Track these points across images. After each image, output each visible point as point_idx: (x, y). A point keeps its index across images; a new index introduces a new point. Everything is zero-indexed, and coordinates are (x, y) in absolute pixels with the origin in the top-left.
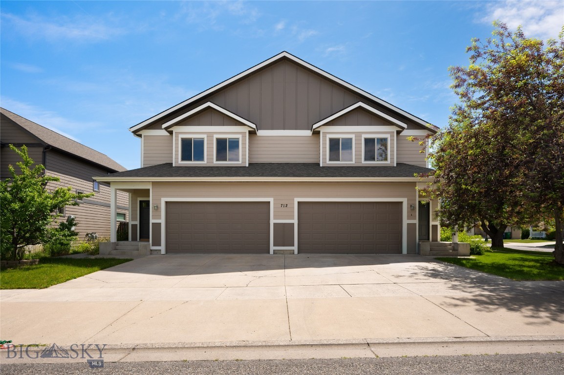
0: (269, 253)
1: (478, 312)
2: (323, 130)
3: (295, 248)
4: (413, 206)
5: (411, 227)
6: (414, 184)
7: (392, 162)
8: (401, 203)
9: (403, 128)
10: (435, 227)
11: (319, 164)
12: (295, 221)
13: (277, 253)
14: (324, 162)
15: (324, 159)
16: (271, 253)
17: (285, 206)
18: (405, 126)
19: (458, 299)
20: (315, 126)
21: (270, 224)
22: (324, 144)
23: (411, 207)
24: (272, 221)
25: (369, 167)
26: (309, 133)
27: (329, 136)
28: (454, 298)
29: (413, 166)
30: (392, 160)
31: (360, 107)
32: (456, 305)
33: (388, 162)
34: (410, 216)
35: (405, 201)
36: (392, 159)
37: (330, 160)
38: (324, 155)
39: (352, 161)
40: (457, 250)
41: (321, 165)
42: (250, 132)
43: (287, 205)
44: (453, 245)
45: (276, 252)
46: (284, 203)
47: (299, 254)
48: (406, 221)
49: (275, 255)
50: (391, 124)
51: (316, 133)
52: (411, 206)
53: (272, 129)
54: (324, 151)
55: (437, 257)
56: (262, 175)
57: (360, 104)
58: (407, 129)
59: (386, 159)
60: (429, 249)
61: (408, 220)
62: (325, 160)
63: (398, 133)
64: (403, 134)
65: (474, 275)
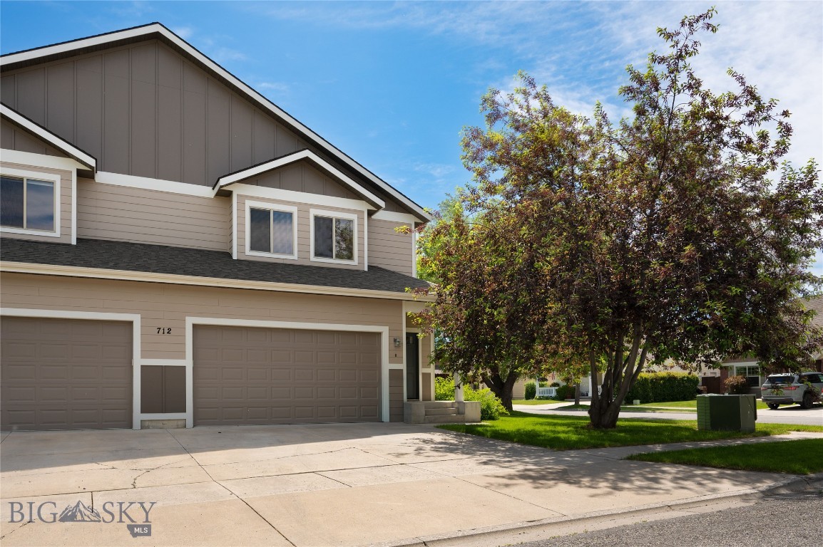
0: (131, 427)
1: (536, 490)
2: (238, 191)
3: (188, 415)
4: (398, 340)
5: (395, 374)
6: (398, 303)
7: (361, 263)
8: (379, 334)
9: (379, 207)
10: (427, 376)
11: (230, 255)
12: (188, 362)
13: (148, 428)
14: (241, 252)
15: (241, 245)
16: (134, 427)
17: (166, 331)
18: (382, 203)
19: (503, 477)
20: (223, 181)
21: (132, 367)
22: (241, 217)
23: (395, 342)
24: (138, 362)
25: (323, 268)
26: (208, 192)
27: (249, 204)
28: (498, 477)
29: (393, 272)
30: (360, 260)
31: (307, 159)
32: (507, 485)
33: (353, 264)
34: (394, 357)
35: (385, 331)
36: (361, 257)
37: (252, 248)
38: (241, 238)
39: (291, 253)
40: (463, 413)
41: (235, 257)
42: (80, 174)
43: (169, 329)
44: (456, 405)
45: (147, 424)
46: (165, 325)
47: (197, 428)
48: (387, 366)
49: (143, 431)
50: (359, 196)
51: (225, 195)
52: (395, 340)
53: (130, 173)
54: (241, 231)
55: (436, 425)
56: (116, 267)
57: (307, 153)
58: (385, 209)
59: (350, 257)
60: (424, 413)
61: (390, 362)
62: (241, 247)
63: (370, 213)
64: (377, 216)
65: (502, 446)
